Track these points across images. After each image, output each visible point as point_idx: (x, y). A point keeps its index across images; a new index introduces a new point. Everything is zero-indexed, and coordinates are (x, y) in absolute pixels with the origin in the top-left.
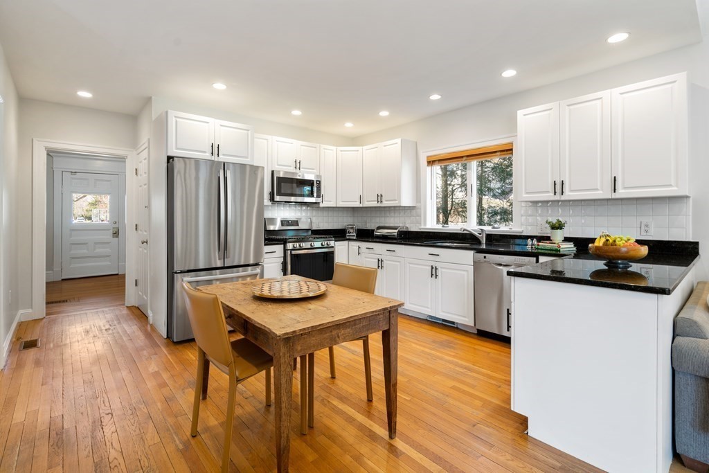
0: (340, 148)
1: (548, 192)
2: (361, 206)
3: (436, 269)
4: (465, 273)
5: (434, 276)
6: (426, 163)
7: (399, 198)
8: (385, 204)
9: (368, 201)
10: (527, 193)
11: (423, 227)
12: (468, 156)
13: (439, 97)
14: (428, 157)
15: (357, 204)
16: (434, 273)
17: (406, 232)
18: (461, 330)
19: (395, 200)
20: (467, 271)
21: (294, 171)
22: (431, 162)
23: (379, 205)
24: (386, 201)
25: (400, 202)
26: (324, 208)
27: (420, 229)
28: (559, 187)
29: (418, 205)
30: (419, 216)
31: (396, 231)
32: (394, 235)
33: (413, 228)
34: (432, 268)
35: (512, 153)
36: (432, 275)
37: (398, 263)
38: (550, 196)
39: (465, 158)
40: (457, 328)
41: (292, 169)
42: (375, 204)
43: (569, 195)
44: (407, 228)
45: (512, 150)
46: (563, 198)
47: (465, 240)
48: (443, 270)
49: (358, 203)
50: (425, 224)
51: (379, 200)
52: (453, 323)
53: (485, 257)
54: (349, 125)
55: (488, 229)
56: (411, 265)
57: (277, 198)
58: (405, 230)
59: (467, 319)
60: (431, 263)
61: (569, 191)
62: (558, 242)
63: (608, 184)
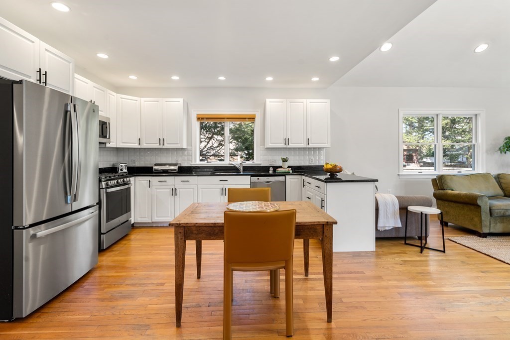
1: (282, 143)
2: (139, 147)
6: (196, 119)
7: (181, 142)
9: (147, 144)
11: (193, 163)
13: (225, 78)
14: (197, 115)
16: (224, 192)
19: (178, 144)
22: (200, 119)
23: (161, 147)
24: (168, 144)
25: (182, 145)
27: (191, 165)
29: (189, 147)
30: (191, 155)
32: (175, 170)
33: (185, 164)
34: (222, 189)
35: (255, 120)
36: (222, 194)
42: (157, 146)
43: (291, 145)
44: (180, 164)
49: (137, 145)
50: (195, 161)
51: (161, 143)
53: (258, 179)
54: (133, 77)
60: (222, 186)
61: (291, 143)
62: (285, 168)
63: (306, 142)
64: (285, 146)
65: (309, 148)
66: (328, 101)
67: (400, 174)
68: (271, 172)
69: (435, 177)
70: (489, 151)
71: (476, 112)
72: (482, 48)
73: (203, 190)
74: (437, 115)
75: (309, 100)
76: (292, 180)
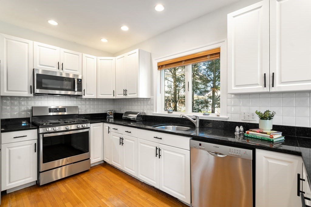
0: (99, 58)
1: (257, 84)
2: (114, 97)
3: (160, 150)
4: (183, 156)
5: (158, 156)
6: (157, 68)
7: (137, 93)
8: (129, 96)
9: (118, 95)
10: (237, 86)
11: (155, 113)
12: (186, 61)
14: (158, 63)
15: (111, 97)
16: (158, 153)
17: (144, 116)
19: (135, 94)
20: (185, 155)
21: (57, 70)
22: (160, 67)
23: (125, 97)
24: (129, 94)
25: (138, 95)
26: (86, 99)
27: (153, 114)
28: (269, 79)
29: (152, 97)
30: (153, 105)
31: (136, 116)
32: (135, 118)
33: (149, 113)
34: (157, 149)
35: (220, 56)
36: (156, 154)
37: (133, 142)
38: (260, 88)
39: (183, 62)
41: (55, 69)
42: (122, 96)
43: (279, 87)
44: (145, 113)
45: (219, 53)
46: (273, 90)
48: (165, 151)
49: (113, 96)
50: (156, 111)
51: (125, 94)
53: (200, 145)
55: (200, 115)
56: (142, 145)
57: (37, 91)
58: (143, 114)
59: (184, 197)
60: (157, 145)
61: (280, 83)
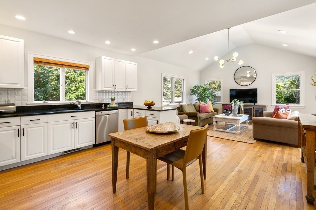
3: (76, 123)
4: (92, 122)
5: (74, 128)
11: (29, 103)
13: (74, 33)
18: (84, 150)
20: (92, 120)
22: (38, 62)
27: (27, 104)
28: (115, 86)
29: (25, 88)
33: (20, 104)
35: (88, 70)
37: (42, 128)
40: (82, 150)
43: (117, 90)
45: (88, 68)
47: (87, 107)
48: (81, 123)
52: (80, 148)
53: (101, 113)
59: (92, 142)
60: (73, 121)
61: (117, 88)
62: (113, 104)
63: (125, 87)
64: (114, 90)
65: (127, 91)
66: (136, 64)
67: (162, 105)
68: (103, 108)
69: (179, 106)
70: (187, 95)
71: (183, 78)
72: (191, 52)
73: (54, 126)
74: (173, 78)
75: (127, 62)
76: (122, 112)
